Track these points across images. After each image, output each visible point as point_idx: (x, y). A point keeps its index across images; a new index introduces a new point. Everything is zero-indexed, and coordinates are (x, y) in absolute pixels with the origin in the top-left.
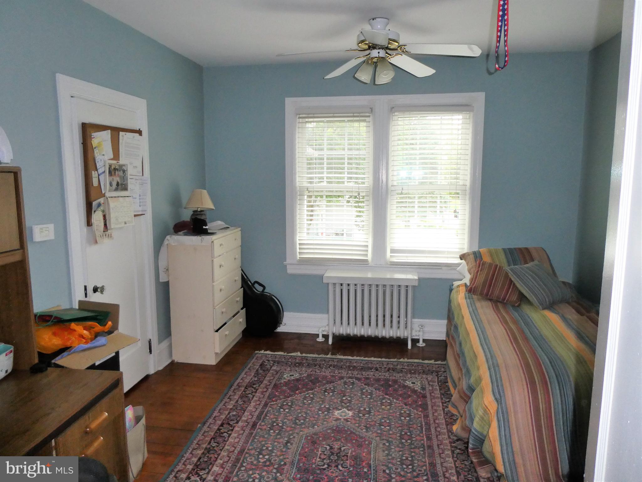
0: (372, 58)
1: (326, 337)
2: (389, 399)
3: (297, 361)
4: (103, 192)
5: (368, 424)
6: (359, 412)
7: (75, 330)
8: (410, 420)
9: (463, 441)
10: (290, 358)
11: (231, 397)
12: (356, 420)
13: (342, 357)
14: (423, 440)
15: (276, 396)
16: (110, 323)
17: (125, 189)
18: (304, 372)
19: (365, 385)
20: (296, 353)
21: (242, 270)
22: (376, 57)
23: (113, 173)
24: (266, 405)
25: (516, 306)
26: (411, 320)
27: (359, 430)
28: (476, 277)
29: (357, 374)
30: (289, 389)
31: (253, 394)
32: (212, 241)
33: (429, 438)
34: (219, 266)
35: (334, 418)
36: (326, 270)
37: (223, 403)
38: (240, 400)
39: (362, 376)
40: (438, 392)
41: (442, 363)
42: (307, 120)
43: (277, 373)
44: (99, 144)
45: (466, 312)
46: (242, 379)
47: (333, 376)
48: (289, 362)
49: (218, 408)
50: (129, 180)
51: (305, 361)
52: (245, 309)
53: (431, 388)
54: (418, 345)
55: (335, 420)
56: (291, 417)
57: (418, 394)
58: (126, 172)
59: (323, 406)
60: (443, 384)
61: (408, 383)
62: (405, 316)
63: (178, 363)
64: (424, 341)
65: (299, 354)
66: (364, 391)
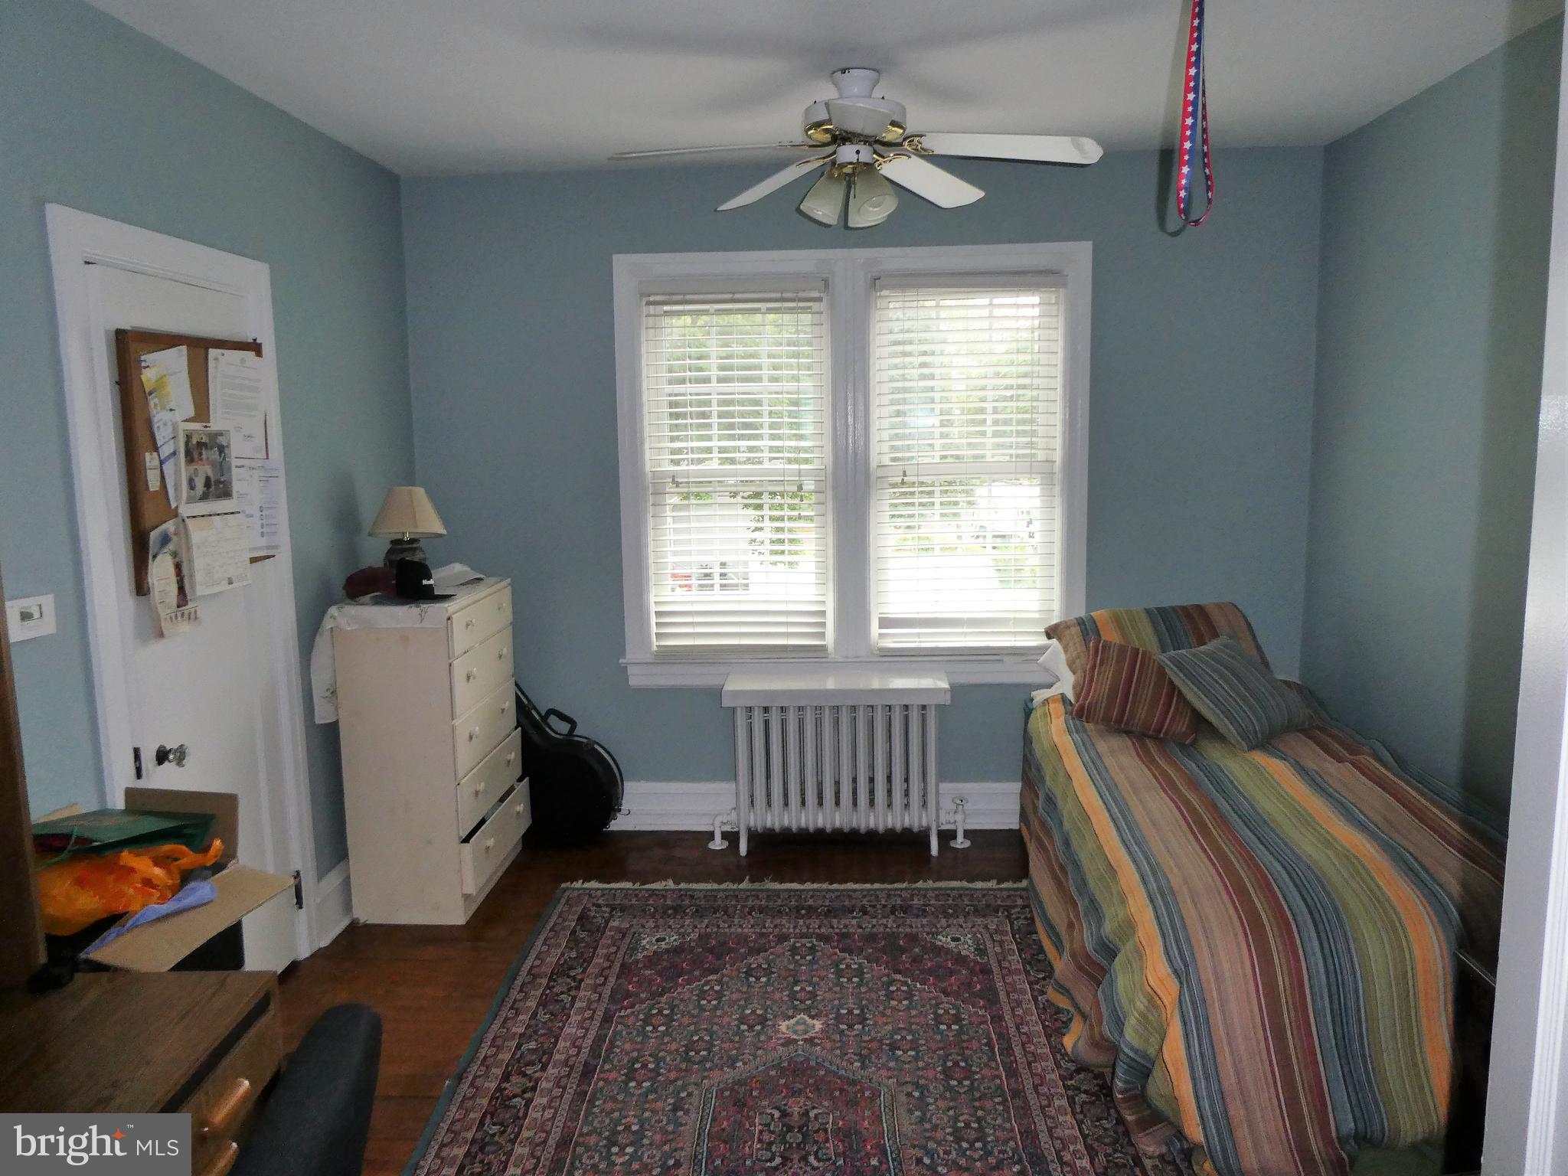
0: (843, 165)
1: (732, 837)
2: (905, 983)
3: (669, 902)
4: (173, 506)
5: (865, 1048)
6: (839, 1018)
7: (132, 870)
8: (960, 1032)
9: (1092, 1071)
10: (650, 896)
11: (518, 1005)
12: (834, 1040)
13: (777, 886)
14: (999, 1077)
15: (628, 995)
16: (217, 843)
17: (227, 494)
18: (692, 930)
19: (842, 950)
20: (664, 883)
21: (517, 685)
22: (851, 163)
23: (196, 456)
24: (607, 1019)
25: (1188, 747)
26: (937, 786)
27: (844, 1063)
28: (1091, 680)
29: (819, 927)
30: (660, 974)
31: (573, 993)
32: (447, 615)
33: (1012, 1073)
34: (465, 676)
35: (781, 1038)
36: (728, 674)
37: (498, 1022)
38: (541, 1012)
39: (830, 930)
40: (1017, 957)
41: (1016, 886)
42: (666, 308)
43: (624, 936)
44: (161, 382)
45: (1074, 764)
46: (537, 958)
47: (762, 935)
48: (649, 905)
49: (490, 1036)
50: (235, 471)
51: (687, 902)
52: (526, 780)
53: (998, 949)
54: (953, 844)
55: (782, 1045)
56: (674, 1046)
57: (972, 964)
58: (226, 451)
59: (748, 1012)
60: (1026, 936)
61: (943, 940)
62: (921, 779)
63: (367, 926)
64: (968, 834)
65: (670, 884)
66: (843, 966)
